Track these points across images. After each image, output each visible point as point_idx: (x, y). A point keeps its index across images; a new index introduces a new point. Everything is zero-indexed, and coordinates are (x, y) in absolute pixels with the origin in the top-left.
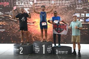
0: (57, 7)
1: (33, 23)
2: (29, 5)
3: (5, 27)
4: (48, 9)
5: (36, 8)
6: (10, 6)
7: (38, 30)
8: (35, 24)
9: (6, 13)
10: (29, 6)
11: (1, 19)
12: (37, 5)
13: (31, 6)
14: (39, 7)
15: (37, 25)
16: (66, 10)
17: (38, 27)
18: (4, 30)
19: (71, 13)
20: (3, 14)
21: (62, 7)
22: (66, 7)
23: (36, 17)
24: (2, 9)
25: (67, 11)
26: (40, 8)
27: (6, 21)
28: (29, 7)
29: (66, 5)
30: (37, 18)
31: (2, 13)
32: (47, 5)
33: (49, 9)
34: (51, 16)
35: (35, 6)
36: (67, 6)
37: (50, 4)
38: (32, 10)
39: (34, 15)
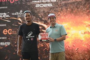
3: (11, 37)
4: (85, 4)
6: (19, 3)
9: (13, 14)
10: (52, 1)
11: (5, 25)
18: (9, 43)
20: (8, 16)
23: (64, 18)
24: (7, 7)
26: (71, 3)
27: (12, 27)
28: (51, 3)
31: (7, 14)
38: (57, 8)
39: (60, 15)
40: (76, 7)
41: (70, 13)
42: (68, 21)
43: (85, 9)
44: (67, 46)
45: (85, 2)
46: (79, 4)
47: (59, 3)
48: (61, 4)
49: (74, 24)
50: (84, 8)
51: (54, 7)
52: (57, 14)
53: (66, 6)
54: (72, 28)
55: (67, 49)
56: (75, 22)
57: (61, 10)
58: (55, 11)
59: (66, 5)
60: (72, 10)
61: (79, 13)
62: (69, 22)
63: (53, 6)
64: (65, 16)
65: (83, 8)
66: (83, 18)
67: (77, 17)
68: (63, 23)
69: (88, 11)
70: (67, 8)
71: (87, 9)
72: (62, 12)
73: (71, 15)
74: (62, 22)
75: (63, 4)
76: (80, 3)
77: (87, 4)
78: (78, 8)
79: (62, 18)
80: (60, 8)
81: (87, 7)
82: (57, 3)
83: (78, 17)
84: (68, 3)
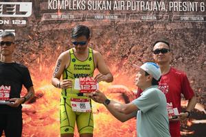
0: (146, 27)
1: (32, 100)
2: (14, 15)
4: (102, 35)
5: (45, 28)
8: (42, 108)
10: (16, 22)
12: (54, 17)
13: (24, 22)
14: (61, 27)
15: (52, 112)
16: (187, 43)
17: (53, 121)
21: (169, 28)
22: (189, 26)
23: (47, 70)
25: (193, 46)
28: (14, 27)
29: (187, 18)
32: (98, 16)
34: (120, 66)
35: (43, 19)
36: (194, 23)
37: (112, 12)
38: (28, 41)
39: (36, 62)
43: (102, 48)
47: (34, 30)
48: (38, 33)
51: (20, 38)
52: (28, 57)
53: (53, 38)
57: (39, 47)
58: (22, 49)
59: (51, 35)
63: (19, 36)
65: (97, 47)
68: (42, 83)
69: (108, 53)
71: (106, 50)
72: (41, 53)
74: (42, 80)
77: (106, 36)
79: (41, 69)
80: (37, 44)
81: (105, 44)
82: (30, 28)
84: (57, 30)
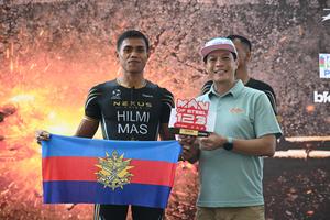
7: (33, 176)
19: (289, 49)
26: (53, 8)
30: (28, 84)
33: (128, 12)
40: (75, 24)
41: (46, 47)
42: (38, 82)
44: (27, 192)
45: (111, 5)
46: (86, 14)
49: (62, 97)
50: (108, 33)
54: (52, 115)
55: (30, 203)
56: (66, 88)
60: (57, 35)
61: (85, 49)
62: (42, 86)
64: (24, 60)
66: (101, 71)
67: (76, 66)
70: (35, 27)
73: (52, 57)
75: (17, 7)
76: (90, 8)
78: (80, 30)
83: (81, 66)
